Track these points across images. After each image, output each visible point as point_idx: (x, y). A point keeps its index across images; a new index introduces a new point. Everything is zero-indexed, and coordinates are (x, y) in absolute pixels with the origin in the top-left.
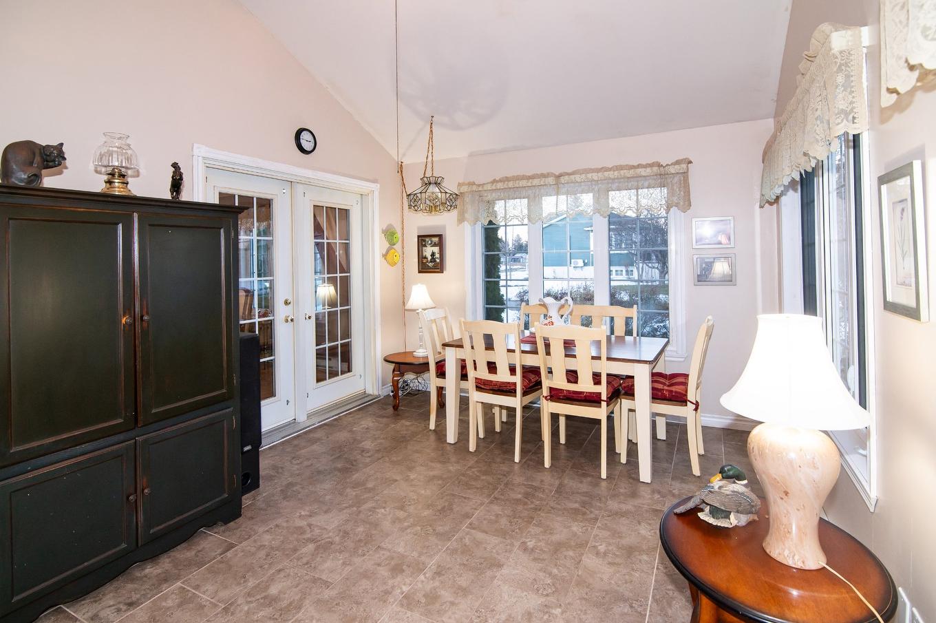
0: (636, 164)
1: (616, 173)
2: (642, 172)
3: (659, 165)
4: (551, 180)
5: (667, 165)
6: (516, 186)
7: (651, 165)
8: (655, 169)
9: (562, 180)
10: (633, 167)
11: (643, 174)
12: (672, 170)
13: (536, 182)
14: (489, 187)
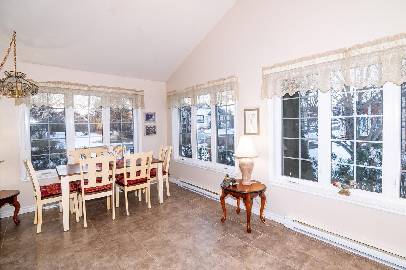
0: (127, 89)
1: (118, 90)
2: (129, 92)
3: (135, 91)
4: (86, 88)
5: (138, 91)
6: (64, 87)
7: (132, 90)
8: (133, 92)
9: (92, 89)
10: (125, 89)
11: (129, 93)
12: (139, 93)
13: (77, 87)
14: (44, 85)
